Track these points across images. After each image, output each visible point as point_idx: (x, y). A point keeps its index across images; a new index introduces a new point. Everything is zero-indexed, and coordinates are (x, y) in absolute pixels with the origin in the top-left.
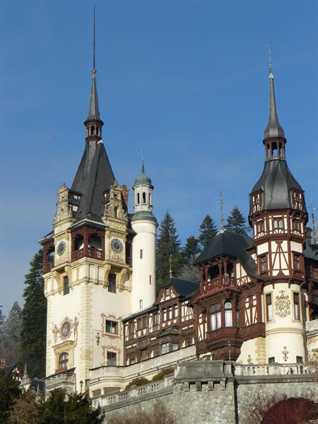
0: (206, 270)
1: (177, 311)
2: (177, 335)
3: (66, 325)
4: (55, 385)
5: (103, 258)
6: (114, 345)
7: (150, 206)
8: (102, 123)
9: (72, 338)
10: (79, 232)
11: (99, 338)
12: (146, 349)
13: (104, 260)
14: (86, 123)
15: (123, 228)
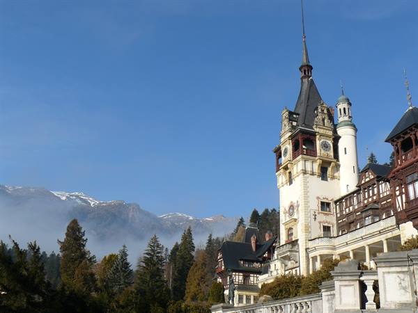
0: (399, 144)
1: (376, 190)
2: (377, 209)
3: (292, 207)
4: (284, 253)
5: (315, 155)
6: (328, 221)
7: (350, 117)
8: (311, 68)
9: (295, 217)
10: (296, 138)
11: (316, 215)
12: (353, 222)
13: (316, 157)
14: (300, 69)
15: (330, 133)
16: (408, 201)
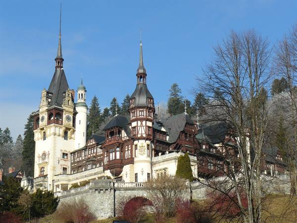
0: (109, 133)
1: (95, 150)
2: (95, 161)
3: (44, 154)
4: (38, 182)
5: (62, 124)
6: (66, 164)
7: (85, 100)
8: (63, 60)
9: (46, 160)
10: (51, 112)
11: (59, 161)
12: (81, 166)
13: (62, 125)
14: (55, 60)
15: (72, 110)
16: (109, 161)
